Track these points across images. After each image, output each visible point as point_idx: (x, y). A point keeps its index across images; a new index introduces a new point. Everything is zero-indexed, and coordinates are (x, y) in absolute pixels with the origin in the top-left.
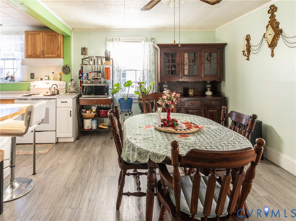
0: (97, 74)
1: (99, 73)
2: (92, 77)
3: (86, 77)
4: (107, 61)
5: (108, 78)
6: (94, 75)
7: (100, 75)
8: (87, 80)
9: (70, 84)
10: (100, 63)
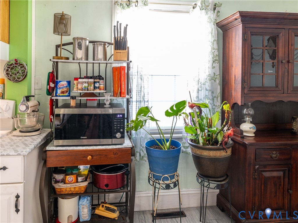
0: (95, 82)
1: (98, 80)
2: (82, 89)
3: (65, 89)
4: (118, 51)
5: (121, 92)
6: (86, 85)
7: (102, 86)
8: (69, 98)
9: (23, 108)
10: (100, 55)
